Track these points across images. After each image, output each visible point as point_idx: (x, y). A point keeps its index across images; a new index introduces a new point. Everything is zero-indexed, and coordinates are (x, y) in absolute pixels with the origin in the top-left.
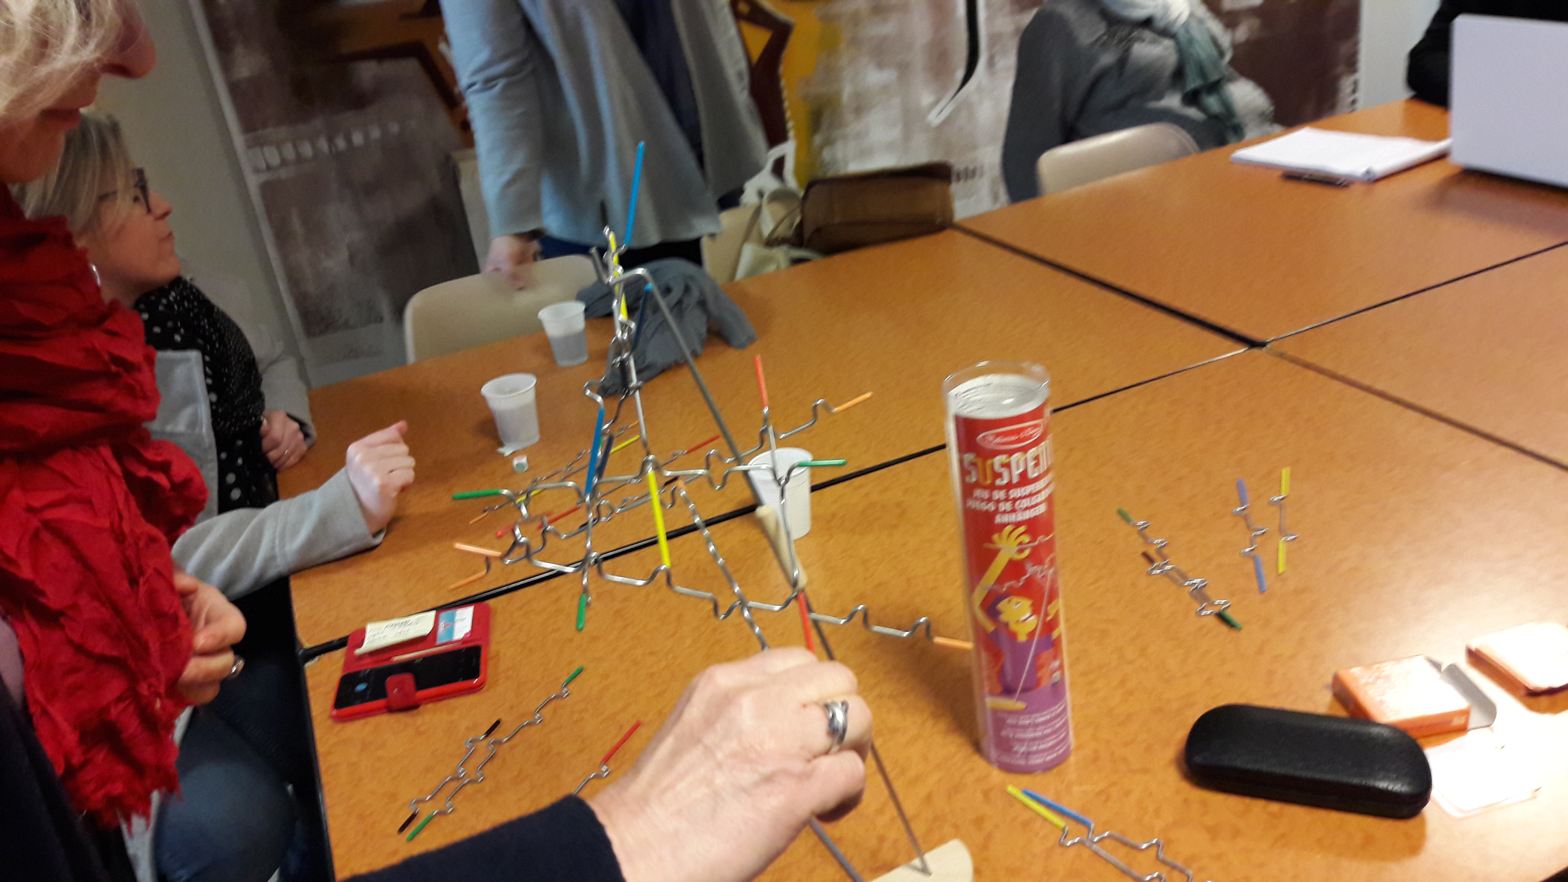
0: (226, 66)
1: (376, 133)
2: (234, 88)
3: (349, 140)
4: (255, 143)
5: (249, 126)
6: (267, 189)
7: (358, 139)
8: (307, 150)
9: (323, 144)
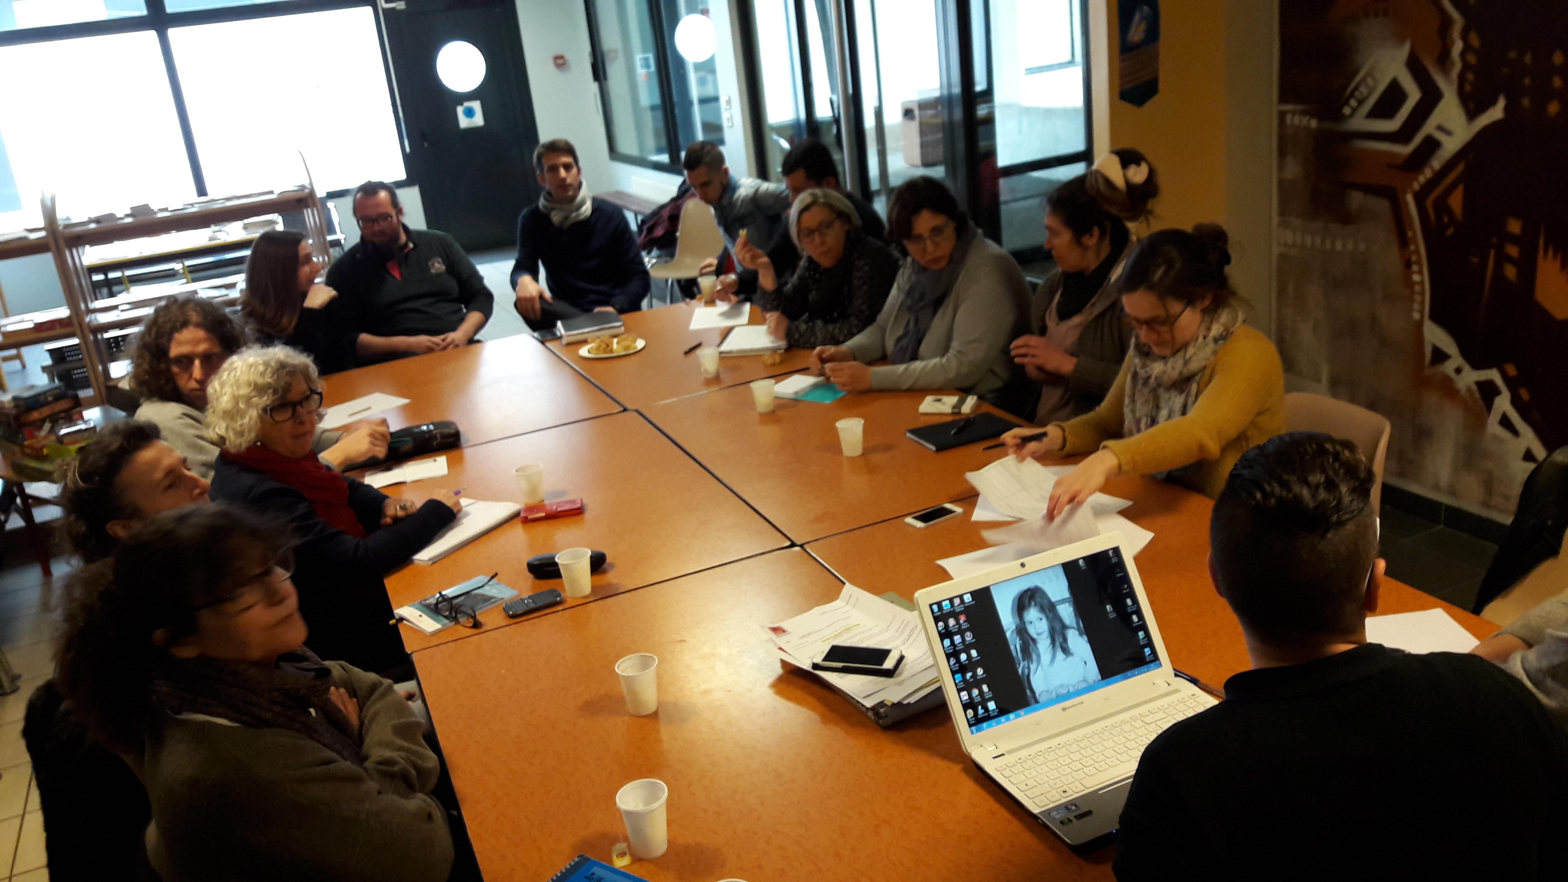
0: (1281, 167)
1: (1350, 246)
2: (1281, 183)
3: (1333, 243)
4: (1284, 225)
5: (1282, 213)
6: (1282, 257)
7: (1339, 246)
8: (1308, 241)
9: (1318, 240)
